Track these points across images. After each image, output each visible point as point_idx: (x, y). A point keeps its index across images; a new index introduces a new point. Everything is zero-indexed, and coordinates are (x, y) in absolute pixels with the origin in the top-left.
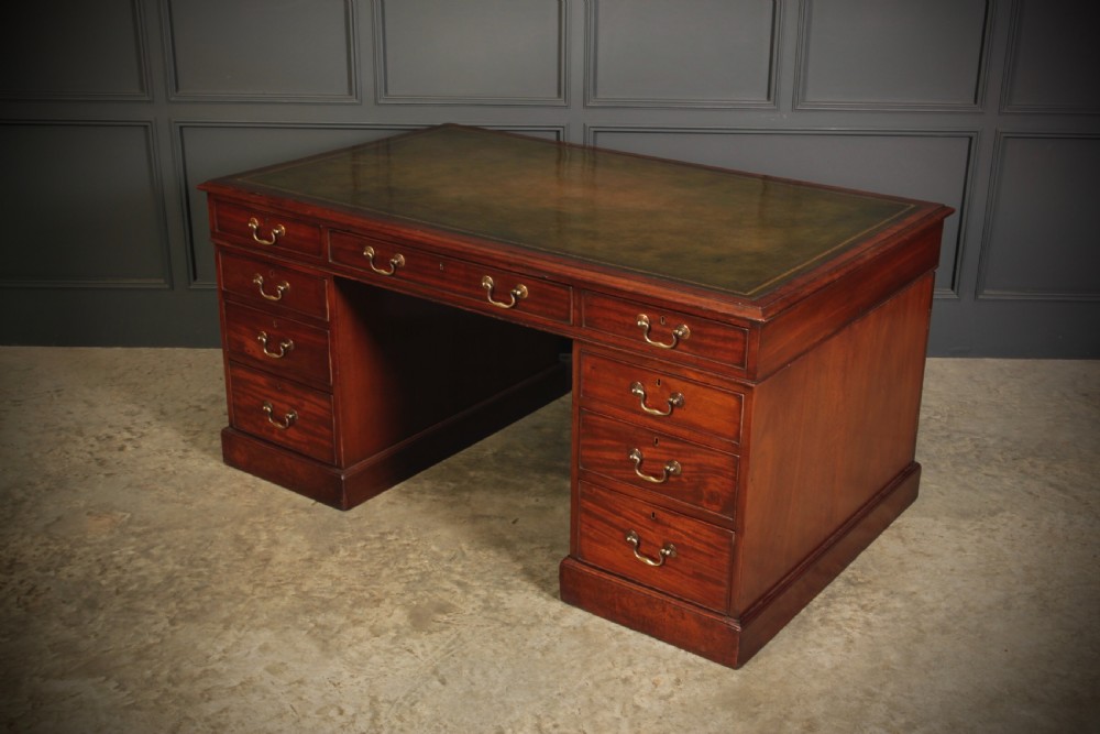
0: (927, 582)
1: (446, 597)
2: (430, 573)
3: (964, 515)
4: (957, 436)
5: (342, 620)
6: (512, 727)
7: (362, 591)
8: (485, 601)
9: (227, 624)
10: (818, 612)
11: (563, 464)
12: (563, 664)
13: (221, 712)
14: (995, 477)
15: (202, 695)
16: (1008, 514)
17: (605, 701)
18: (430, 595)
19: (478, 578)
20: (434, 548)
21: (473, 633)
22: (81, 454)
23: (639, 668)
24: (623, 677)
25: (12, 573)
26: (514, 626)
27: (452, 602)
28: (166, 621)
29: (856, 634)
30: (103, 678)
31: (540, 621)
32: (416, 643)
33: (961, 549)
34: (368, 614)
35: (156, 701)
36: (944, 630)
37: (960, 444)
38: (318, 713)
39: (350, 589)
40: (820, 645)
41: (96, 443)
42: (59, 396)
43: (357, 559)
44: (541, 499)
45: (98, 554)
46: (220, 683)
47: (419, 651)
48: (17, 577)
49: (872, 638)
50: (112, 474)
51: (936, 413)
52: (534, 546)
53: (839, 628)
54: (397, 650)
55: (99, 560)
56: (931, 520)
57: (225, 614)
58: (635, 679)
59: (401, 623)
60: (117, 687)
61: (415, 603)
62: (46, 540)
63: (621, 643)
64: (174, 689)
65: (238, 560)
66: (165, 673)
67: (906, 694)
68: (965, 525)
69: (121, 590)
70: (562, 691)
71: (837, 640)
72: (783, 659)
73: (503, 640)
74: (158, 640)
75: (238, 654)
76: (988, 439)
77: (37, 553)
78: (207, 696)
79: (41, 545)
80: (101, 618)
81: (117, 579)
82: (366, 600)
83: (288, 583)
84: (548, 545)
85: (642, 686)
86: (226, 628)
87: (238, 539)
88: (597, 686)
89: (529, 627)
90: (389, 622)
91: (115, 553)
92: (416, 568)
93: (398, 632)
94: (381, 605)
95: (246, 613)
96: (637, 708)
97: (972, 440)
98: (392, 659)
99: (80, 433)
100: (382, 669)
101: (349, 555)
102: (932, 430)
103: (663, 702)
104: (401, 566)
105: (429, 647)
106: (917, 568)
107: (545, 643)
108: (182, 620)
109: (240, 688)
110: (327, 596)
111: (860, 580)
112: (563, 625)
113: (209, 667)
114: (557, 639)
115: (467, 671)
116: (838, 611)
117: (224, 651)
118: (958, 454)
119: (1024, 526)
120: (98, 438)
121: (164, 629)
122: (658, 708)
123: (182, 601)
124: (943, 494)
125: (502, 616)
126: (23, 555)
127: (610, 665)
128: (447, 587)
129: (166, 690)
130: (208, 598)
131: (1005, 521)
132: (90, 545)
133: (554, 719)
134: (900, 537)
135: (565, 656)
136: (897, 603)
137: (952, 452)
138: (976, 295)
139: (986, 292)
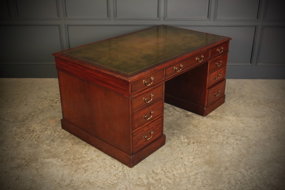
0: (250, 134)
3: (257, 117)
4: (253, 98)
6: (156, 170)
10: (225, 141)
12: (166, 154)
13: (86, 166)
14: (263, 108)
15: (81, 163)
16: (267, 117)
17: (177, 163)
22: (47, 104)
23: (185, 155)
24: (181, 157)
25: (33, 133)
28: (71, 144)
29: (235, 146)
30: (58, 158)
33: (257, 125)
35: (71, 164)
36: (256, 145)
37: (255, 100)
38: (109, 166)
40: (227, 149)
41: (50, 101)
42: (40, 90)
45: (53, 128)
46: (85, 159)
48: (35, 134)
49: (239, 147)
50: (54, 109)
51: (248, 93)
53: (231, 145)
55: (53, 130)
56: (249, 118)
58: (184, 158)
60: (61, 161)
62: (41, 125)
64: (75, 161)
66: (72, 157)
67: (248, 161)
68: (257, 119)
69: (59, 137)
70: (167, 161)
71: (231, 148)
72: (218, 152)
74: (70, 149)
75: (89, 152)
76: (261, 99)
77: (39, 128)
78: (82, 163)
79: (40, 126)
80: (56, 144)
81: (58, 134)
85: (186, 159)
88: (175, 159)
91: (57, 128)
96: (185, 165)
97: (257, 99)
99: (46, 99)
102: (247, 97)
103: (191, 163)
106: (247, 130)
108: (75, 144)
109: (90, 161)
111: (234, 133)
113: (82, 156)
116: (230, 141)
117: (86, 152)
118: (254, 102)
119: (272, 120)
120: (50, 100)
121: (71, 146)
122: (190, 165)
123: (74, 140)
124: (251, 112)
126: (35, 129)
127: (177, 154)
129: (73, 161)
131: (267, 118)
132: (51, 126)
133: (166, 168)
134: (243, 123)
135: (167, 152)
136: (244, 139)
137: (252, 102)
138: (256, 64)
139: (258, 64)
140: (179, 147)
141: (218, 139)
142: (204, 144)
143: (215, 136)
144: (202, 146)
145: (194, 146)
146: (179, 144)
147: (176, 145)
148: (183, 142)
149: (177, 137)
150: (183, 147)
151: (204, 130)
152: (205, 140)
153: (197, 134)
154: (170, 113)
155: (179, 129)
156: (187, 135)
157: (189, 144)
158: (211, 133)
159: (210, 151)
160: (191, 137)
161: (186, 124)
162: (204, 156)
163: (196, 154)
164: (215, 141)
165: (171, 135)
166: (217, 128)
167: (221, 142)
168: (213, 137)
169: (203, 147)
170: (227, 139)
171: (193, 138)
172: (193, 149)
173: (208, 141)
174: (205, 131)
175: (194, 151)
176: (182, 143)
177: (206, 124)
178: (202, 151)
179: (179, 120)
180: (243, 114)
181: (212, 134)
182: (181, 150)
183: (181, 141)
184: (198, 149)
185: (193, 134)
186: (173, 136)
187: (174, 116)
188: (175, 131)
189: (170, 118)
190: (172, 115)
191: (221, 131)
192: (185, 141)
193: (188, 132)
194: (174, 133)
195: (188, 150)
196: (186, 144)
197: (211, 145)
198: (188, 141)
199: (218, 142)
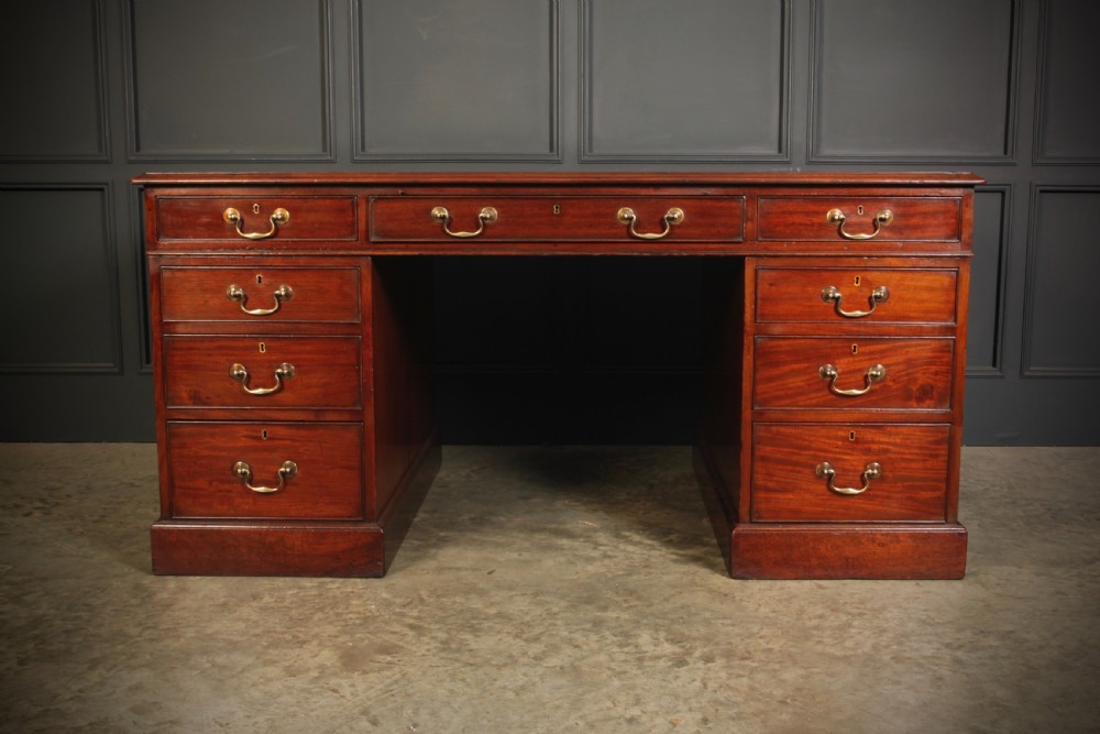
0: (1026, 622)
1: (393, 639)
2: (377, 617)
3: (1055, 564)
4: (1023, 502)
5: (250, 661)
7: (283, 633)
8: (442, 643)
9: (94, 664)
10: (887, 650)
11: (554, 526)
12: (544, 704)
14: (1080, 533)
18: (372, 637)
19: (437, 622)
20: (384, 595)
21: (424, 673)
23: (651, 707)
24: (628, 716)
26: (480, 667)
27: (401, 644)
28: (14, 661)
29: (944, 672)
31: (516, 662)
32: (344, 682)
33: (1059, 593)
34: (286, 655)
36: (1064, 667)
37: (1031, 508)
39: (269, 632)
40: (898, 683)
43: (286, 604)
44: (525, 554)
46: (61, 723)
47: (347, 691)
49: (967, 675)
50: (6, 534)
52: (514, 593)
53: (920, 665)
54: (317, 690)
56: (1014, 568)
57: (96, 655)
58: (644, 718)
59: (328, 663)
61: (351, 644)
63: (625, 682)
65: (131, 606)
68: (1057, 572)
71: (920, 677)
72: (848, 697)
73: (463, 680)
75: (97, 694)
76: (1060, 504)
82: (287, 642)
83: (189, 626)
84: (530, 592)
85: (654, 727)
86: (91, 668)
88: (591, 726)
89: (499, 667)
90: (312, 663)
92: (359, 613)
93: (322, 672)
94: (305, 646)
95: (124, 654)
97: (1043, 505)
98: (307, 698)
100: (291, 709)
101: (276, 601)
104: (339, 611)
105: (361, 687)
106: (1008, 609)
107: (520, 683)
108: (36, 660)
109: (88, 728)
110: (235, 638)
111: (937, 621)
112: (545, 665)
113: (53, 707)
114: (537, 679)
115: (410, 711)
116: (916, 650)
117: (80, 691)
118: (1029, 516)
123: (43, 642)
127: (609, 704)
128: (395, 630)
130: (79, 639)
134: (978, 582)
135: (547, 695)
136: (992, 641)
137: (1022, 514)
138: (1021, 372)
139: (1032, 368)
140: (625, 672)
141: (849, 643)
142: (768, 662)
144: (752, 670)
145: (709, 669)
146: (625, 661)
147: (609, 669)
148: (648, 654)
149: (615, 636)
150: (643, 674)
151: (768, 610)
152: (776, 647)
153: (733, 625)
154: (595, 549)
155: (632, 607)
156: (677, 627)
157: (681, 663)
158: (810, 619)
159: (800, 689)
160: (695, 634)
161: (674, 587)
162: (763, 712)
163: (721, 704)
164: (831, 650)
165: (583, 629)
166: (842, 602)
167: (864, 653)
168: (820, 637)
169: (760, 676)
170: (900, 644)
171: (707, 640)
172: (705, 684)
173: (793, 650)
174: (774, 612)
175: (710, 689)
176: (640, 660)
178: (752, 689)
179: (640, 573)
180: (979, 553)
181: (815, 622)
182: (632, 688)
183: (636, 653)
184: (732, 682)
185: (710, 623)
186: (597, 633)
187: (615, 559)
188: (611, 614)
189: (591, 568)
190: (605, 556)
191: (867, 612)
192: (659, 651)
193: (682, 618)
194: (601, 622)
195: (671, 686)
196: (662, 663)
197: (806, 668)
198: (677, 649)
199: (845, 657)
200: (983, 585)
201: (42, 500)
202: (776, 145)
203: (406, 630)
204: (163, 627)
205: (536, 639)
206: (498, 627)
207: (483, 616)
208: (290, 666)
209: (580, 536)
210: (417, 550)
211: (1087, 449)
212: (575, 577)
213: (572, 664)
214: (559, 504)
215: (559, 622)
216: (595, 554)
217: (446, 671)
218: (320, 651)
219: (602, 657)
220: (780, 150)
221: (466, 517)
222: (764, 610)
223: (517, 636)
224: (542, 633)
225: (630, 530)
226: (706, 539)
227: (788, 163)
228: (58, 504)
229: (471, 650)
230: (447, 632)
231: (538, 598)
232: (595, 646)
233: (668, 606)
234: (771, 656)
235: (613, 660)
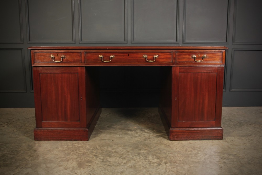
0: (239, 152)
1: (90, 159)
2: (85, 153)
4: (233, 121)
5: (55, 165)
7: (64, 158)
8: (102, 160)
9: (17, 167)
10: (208, 160)
11: (127, 128)
14: (247, 128)
16: (254, 136)
18: (85, 158)
19: (101, 154)
20: (88, 147)
21: (98, 168)
26: (112, 166)
27: (92, 160)
29: (222, 165)
31: (120, 165)
32: (79, 171)
33: (245, 144)
34: (64, 164)
36: (249, 163)
39: (60, 157)
43: (64, 149)
44: (121, 136)
47: (79, 174)
49: (227, 166)
52: (118, 146)
54: (72, 173)
56: (233, 137)
57: (18, 164)
59: (75, 166)
61: (80, 160)
63: (147, 170)
65: (27, 151)
68: (243, 138)
71: (217, 167)
72: (200, 173)
73: (108, 170)
76: (241, 121)
82: (65, 160)
83: (41, 156)
84: (122, 146)
87: (29, 145)
89: (116, 166)
90: (71, 166)
92: (82, 152)
93: (73, 168)
94: (69, 161)
95: (25, 164)
97: (237, 121)
101: (62, 149)
102: (226, 120)
104: (77, 151)
105: (83, 172)
106: (234, 148)
107: (122, 170)
108: (3, 166)
110: (52, 159)
112: (127, 165)
114: (125, 169)
119: (260, 138)
123: (5, 161)
124: (234, 132)
125: (108, 163)
128: (91, 156)
130: (14, 160)
134: (226, 141)
136: (231, 157)
137: (233, 124)
138: (230, 90)
139: (232, 89)
140: (146, 167)
141: (199, 158)
143: (193, 155)
144: (177, 166)
145: (166, 166)
146: (146, 164)
147: (143, 166)
148: (152, 162)
149: (143, 157)
150: (151, 167)
152: (182, 159)
153: (171, 154)
154: (137, 134)
155: (147, 149)
156: (158, 154)
157: (160, 164)
158: (189, 152)
159: (189, 171)
160: (162, 156)
161: (156, 144)
164: (195, 160)
165: (136, 155)
166: (195, 147)
167: (203, 161)
168: (192, 156)
169: (179, 168)
170: (211, 158)
171: (165, 158)
172: (166, 170)
173: (185, 160)
174: (180, 150)
175: (167, 172)
177: (181, 144)
178: (177, 171)
179: (148, 140)
181: (190, 153)
182: (148, 171)
183: (149, 162)
184: (172, 169)
185: (165, 153)
186: (139, 156)
187: (142, 137)
188: (142, 151)
189: (136, 139)
190: (139, 136)
191: (201, 150)
192: (154, 161)
193: (159, 152)
194: (140, 153)
195: (158, 171)
196: (155, 165)
197: (190, 165)
198: (158, 160)
199: (198, 162)
200: (227, 142)
201: (7, 123)
202: (175, 40)
203: (93, 156)
204: (35, 156)
205: (125, 158)
206: (115, 155)
207: (112, 152)
208: (65, 167)
209: (133, 131)
210: (95, 135)
211: (244, 107)
212: (133, 141)
213: (134, 165)
214: (128, 122)
215: (130, 154)
216: (137, 135)
217: (103, 167)
218: (73, 163)
219: (141, 163)
220: (176, 41)
221: (106, 126)
222: (178, 150)
223: (120, 158)
224: (126, 157)
225: (144, 129)
226: (162, 131)
227: (178, 44)
228: (11, 124)
229: (109, 162)
230: (103, 157)
231: (124, 147)
232: (139, 160)
233: (155, 149)
234: (181, 162)
235: (143, 164)
